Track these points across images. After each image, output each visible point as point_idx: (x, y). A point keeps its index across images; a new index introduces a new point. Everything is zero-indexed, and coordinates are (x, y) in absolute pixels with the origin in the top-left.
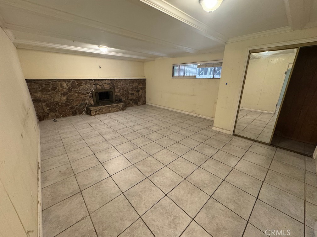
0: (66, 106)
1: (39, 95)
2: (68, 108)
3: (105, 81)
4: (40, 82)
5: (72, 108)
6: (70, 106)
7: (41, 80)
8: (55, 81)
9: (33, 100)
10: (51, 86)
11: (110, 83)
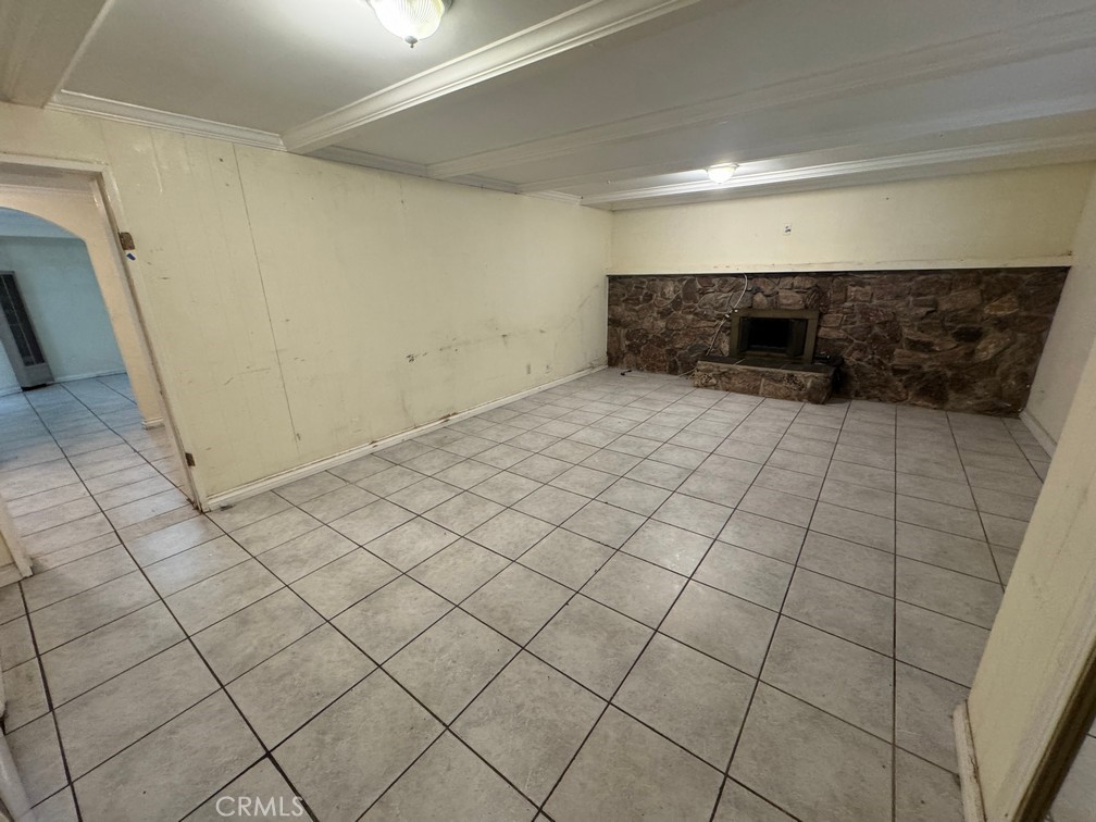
0: (662, 343)
1: (620, 310)
2: (663, 351)
3: (788, 280)
4: (626, 280)
5: (672, 352)
6: (668, 348)
7: (630, 277)
8: (653, 280)
9: (609, 319)
10: (645, 291)
11: (809, 286)
